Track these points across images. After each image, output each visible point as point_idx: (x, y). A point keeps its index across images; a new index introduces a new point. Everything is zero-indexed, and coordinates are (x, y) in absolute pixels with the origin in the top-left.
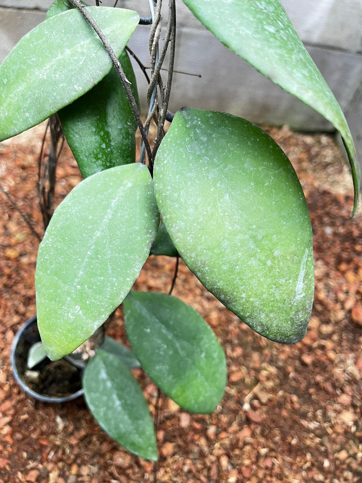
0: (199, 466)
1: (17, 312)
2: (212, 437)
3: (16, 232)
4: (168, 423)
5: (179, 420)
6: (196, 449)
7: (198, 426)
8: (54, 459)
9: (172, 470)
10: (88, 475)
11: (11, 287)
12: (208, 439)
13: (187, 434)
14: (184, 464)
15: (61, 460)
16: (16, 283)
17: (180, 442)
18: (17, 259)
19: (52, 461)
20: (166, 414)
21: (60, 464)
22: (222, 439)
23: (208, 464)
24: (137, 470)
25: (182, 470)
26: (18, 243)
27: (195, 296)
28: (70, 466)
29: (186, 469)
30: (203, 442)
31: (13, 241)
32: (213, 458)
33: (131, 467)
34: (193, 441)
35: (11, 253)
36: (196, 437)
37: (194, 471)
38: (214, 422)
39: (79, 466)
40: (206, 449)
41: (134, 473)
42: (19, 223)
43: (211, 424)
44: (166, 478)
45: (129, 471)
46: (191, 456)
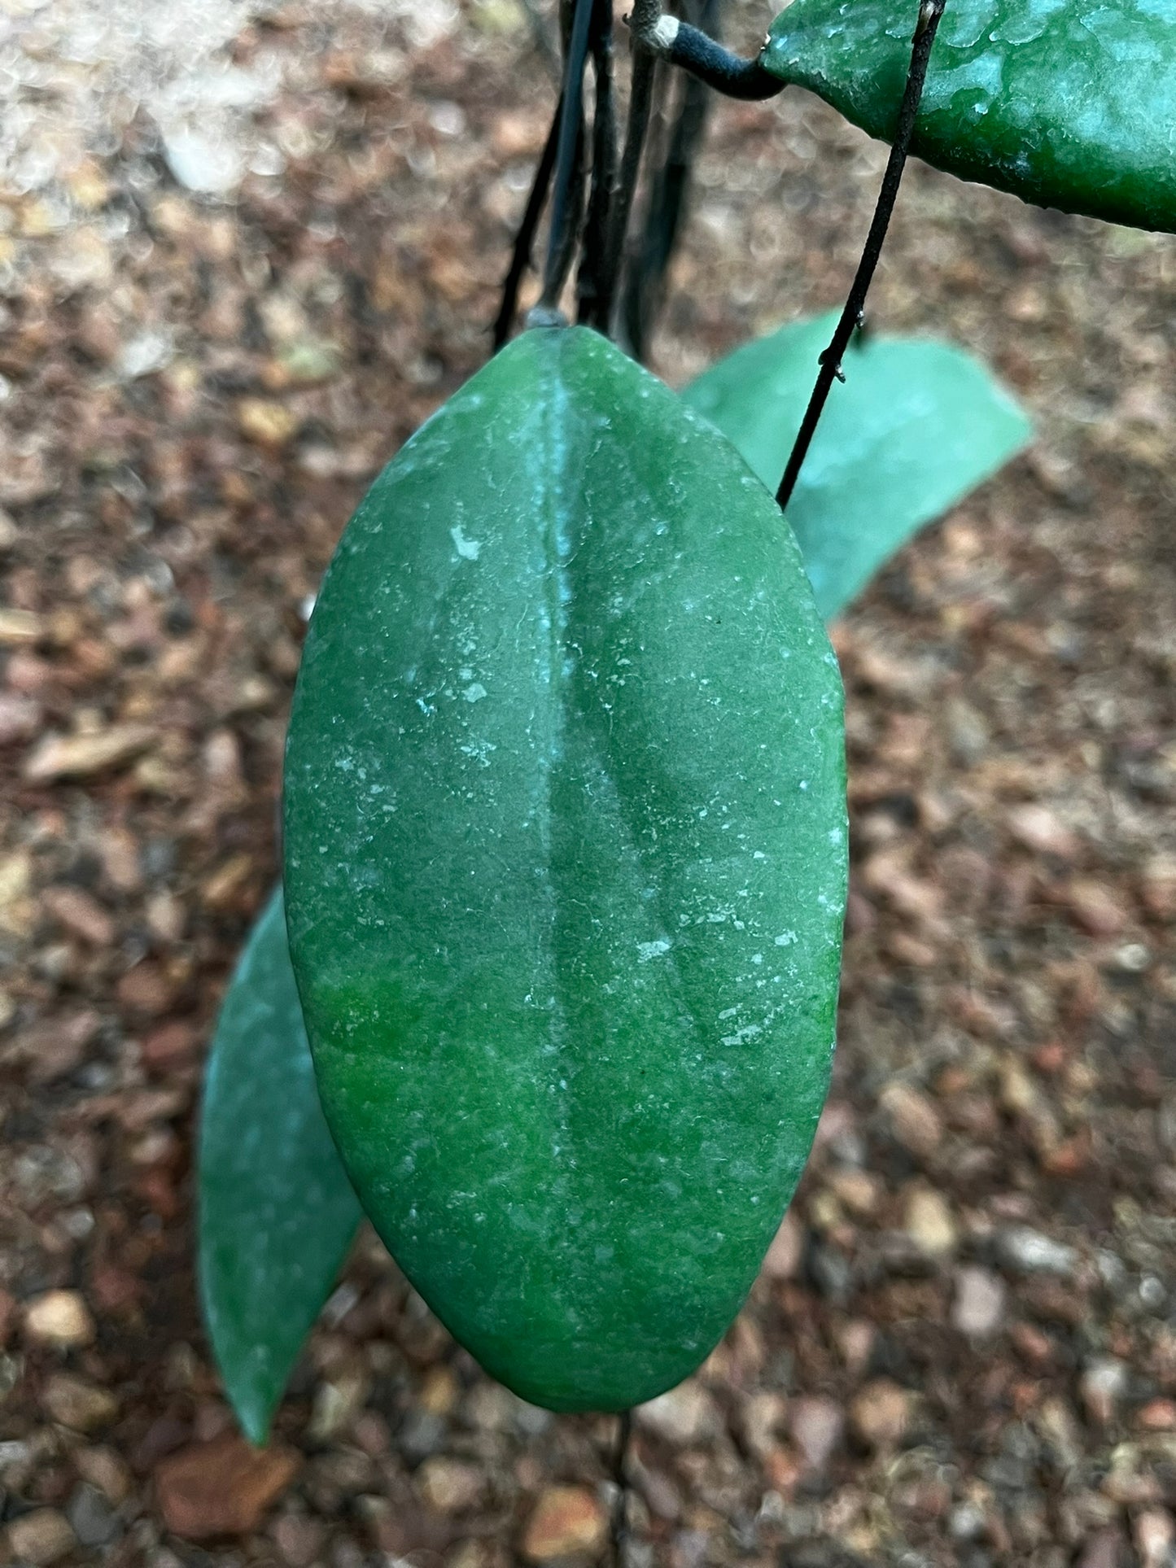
0: (1032, 1525)
1: (263, 665)
2: (1105, 1411)
3: (298, 339)
4: (900, 1296)
5: (952, 1296)
6: (1021, 1445)
7: (1039, 1344)
8: (357, 1324)
9: (896, 1508)
10: (501, 1431)
11: (252, 556)
12: (1081, 1412)
13: (984, 1368)
14: (957, 1499)
15: (382, 1333)
16: (270, 545)
17: (946, 1393)
18: (287, 451)
19: (342, 1330)
20: (895, 1253)
21: (380, 1356)
22: (1155, 1430)
23: (1074, 1528)
24: (730, 1465)
25: (944, 1524)
26: (298, 385)
27: (1077, 766)
28: (421, 1371)
29: (965, 1521)
30: (1056, 1420)
31: (278, 371)
32: (1101, 1509)
33: (703, 1445)
34: (1007, 1407)
35: (263, 418)
36: (1027, 1392)
37: (1003, 1540)
38: (1123, 1345)
39: (466, 1385)
40: (1069, 1457)
41: (718, 1479)
42: (312, 309)
43: (1106, 1352)
44: (861, 1541)
45: (696, 1465)
46: (995, 1472)
